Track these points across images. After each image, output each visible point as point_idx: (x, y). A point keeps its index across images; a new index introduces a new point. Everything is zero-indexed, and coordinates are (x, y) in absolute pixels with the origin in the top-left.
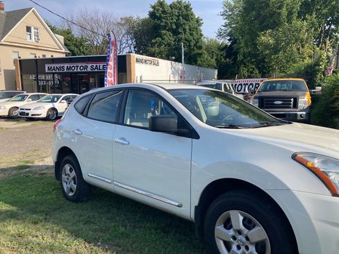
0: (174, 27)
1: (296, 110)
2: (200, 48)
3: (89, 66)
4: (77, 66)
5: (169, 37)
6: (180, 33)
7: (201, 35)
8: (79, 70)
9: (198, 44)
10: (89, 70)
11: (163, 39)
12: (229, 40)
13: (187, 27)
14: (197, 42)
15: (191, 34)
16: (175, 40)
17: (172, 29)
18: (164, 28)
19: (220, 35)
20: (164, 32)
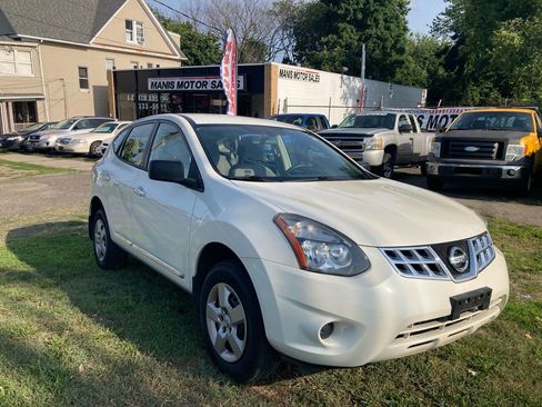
0: (360, 16)
1: (501, 162)
2: (401, 51)
3: (210, 81)
4: (192, 82)
5: (349, 34)
6: (368, 27)
7: (406, 29)
8: (195, 88)
9: (398, 46)
10: (209, 88)
11: (340, 37)
12: (453, 38)
13: (381, 17)
14: (396, 42)
15: (388, 28)
16: (360, 39)
17: (355, 19)
18: (343, 18)
19: (436, 28)
20: (341, 25)
